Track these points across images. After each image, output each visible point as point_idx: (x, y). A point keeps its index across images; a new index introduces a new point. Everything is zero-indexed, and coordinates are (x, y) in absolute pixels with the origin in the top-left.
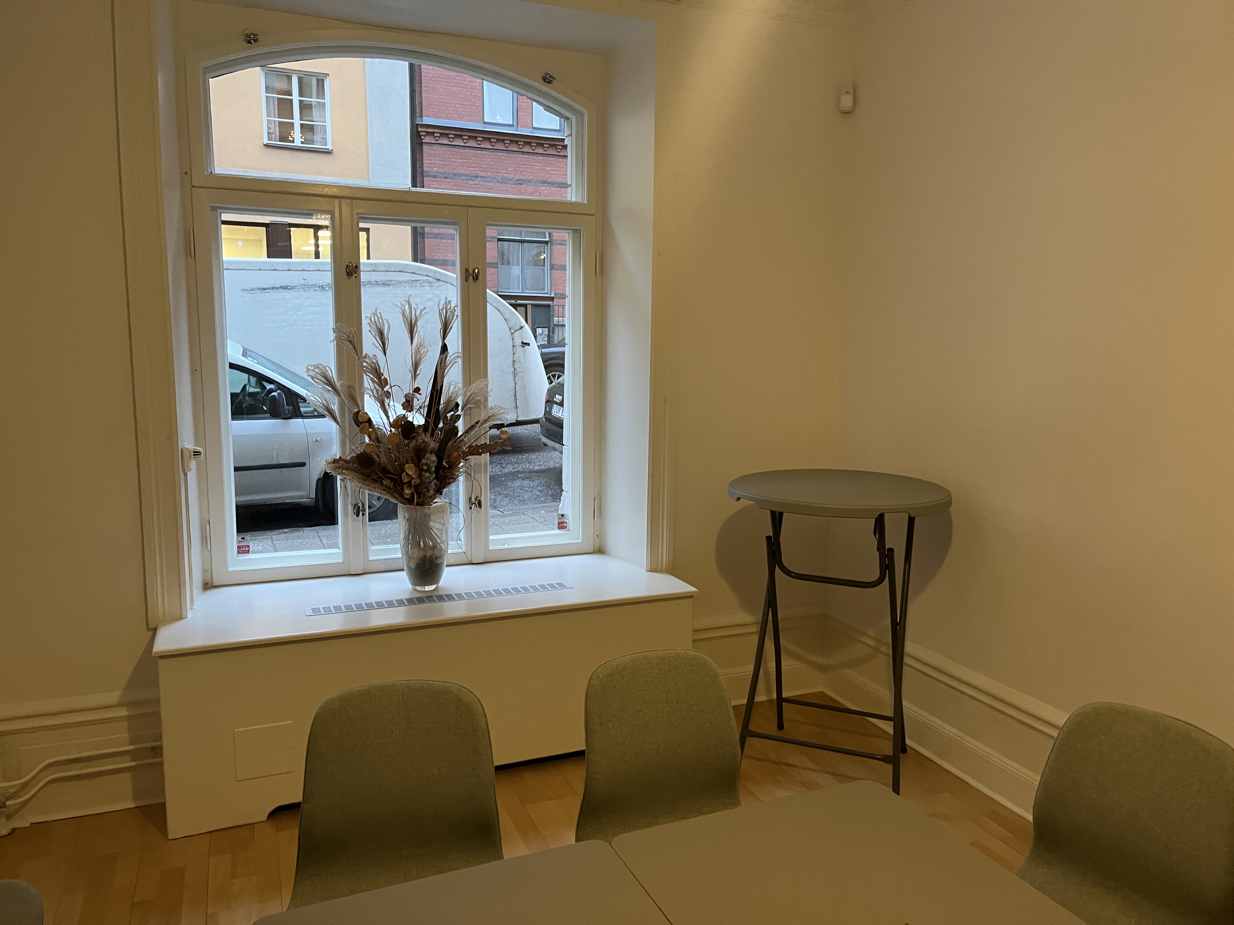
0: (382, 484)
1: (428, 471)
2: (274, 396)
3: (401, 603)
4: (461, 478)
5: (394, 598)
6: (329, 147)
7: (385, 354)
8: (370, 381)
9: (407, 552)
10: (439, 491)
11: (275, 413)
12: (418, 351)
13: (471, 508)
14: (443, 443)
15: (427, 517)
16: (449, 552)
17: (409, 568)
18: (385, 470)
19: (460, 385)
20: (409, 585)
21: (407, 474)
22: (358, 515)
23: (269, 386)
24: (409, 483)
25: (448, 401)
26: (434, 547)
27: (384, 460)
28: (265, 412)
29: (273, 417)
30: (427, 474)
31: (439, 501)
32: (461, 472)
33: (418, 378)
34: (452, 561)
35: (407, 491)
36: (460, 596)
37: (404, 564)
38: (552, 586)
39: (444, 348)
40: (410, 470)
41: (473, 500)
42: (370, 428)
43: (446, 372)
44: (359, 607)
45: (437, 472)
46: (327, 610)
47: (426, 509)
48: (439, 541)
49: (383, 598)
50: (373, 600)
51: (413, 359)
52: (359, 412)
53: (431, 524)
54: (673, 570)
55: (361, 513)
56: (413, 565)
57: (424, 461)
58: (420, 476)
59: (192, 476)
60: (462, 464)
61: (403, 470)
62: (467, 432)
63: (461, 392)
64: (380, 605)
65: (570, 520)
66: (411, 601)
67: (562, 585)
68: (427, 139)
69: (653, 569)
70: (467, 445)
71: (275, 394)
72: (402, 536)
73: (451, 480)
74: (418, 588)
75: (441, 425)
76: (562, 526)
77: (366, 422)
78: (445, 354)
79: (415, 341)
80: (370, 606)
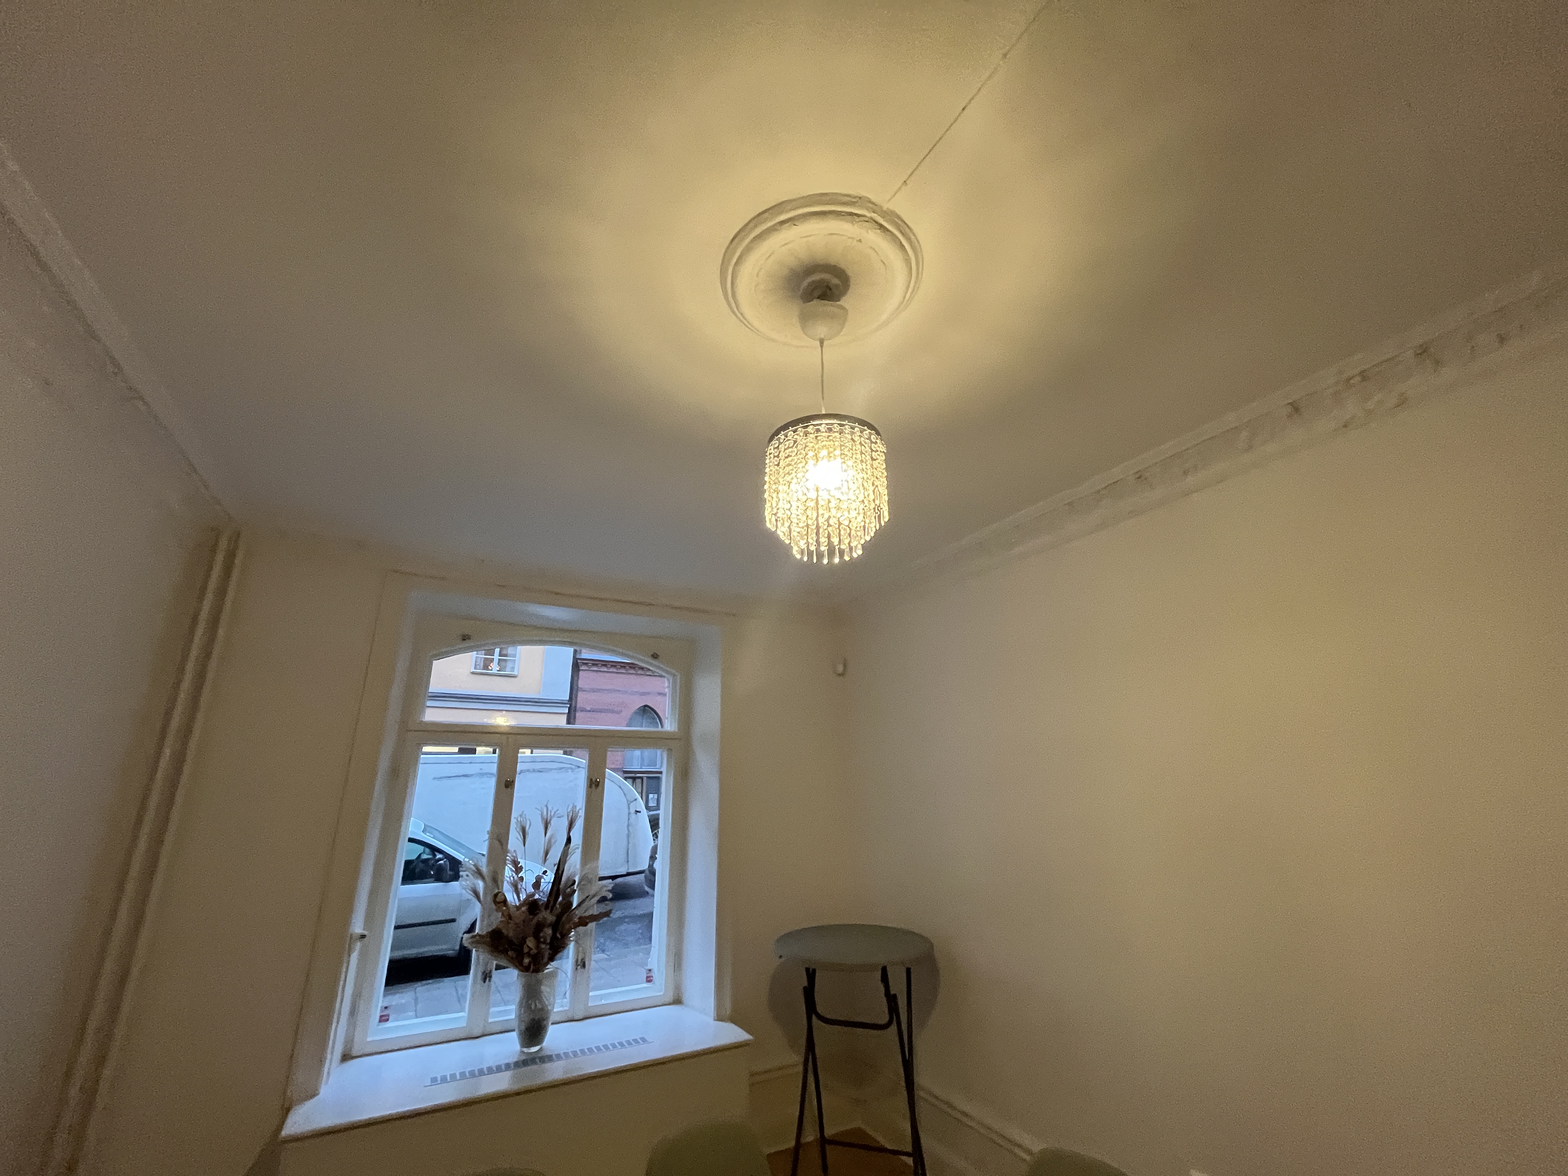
0: (507, 954)
1: (544, 943)
2: (441, 864)
3: (508, 1067)
4: (571, 946)
5: (503, 1062)
6: (515, 673)
7: (524, 845)
8: (509, 871)
9: (520, 1015)
10: (552, 959)
11: (439, 878)
12: (550, 841)
13: (577, 969)
14: (559, 917)
15: (539, 983)
16: (555, 1010)
17: (520, 1031)
18: (510, 942)
19: (578, 866)
20: (517, 1047)
21: (528, 946)
22: (485, 982)
23: (439, 856)
24: (528, 953)
25: (568, 878)
26: (542, 1009)
27: (511, 934)
28: (431, 876)
29: (436, 881)
30: (543, 946)
31: (550, 967)
32: (571, 941)
33: (547, 862)
34: (558, 1019)
35: (526, 961)
36: (558, 1057)
37: (515, 1024)
38: (636, 1041)
39: (569, 840)
40: (530, 943)
41: (579, 961)
42: (504, 906)
43: (568, 858)
44: (472, 1074)
45: (551, 944)
46: (444, 1080)
47: (540, 975)
48: (547, 1003)
49: (493, 1063)
50: (485, 1066)
51: (546, 846)
52: (499, 893)
53: (543, 988)
54: (734, 1019)
55: (488, 979)
56: (523, 1028)
57: (541, 935)
58: (538, 947)
59: (355, 957)
60: (573, 933)
61: (525, 942)
62: (579, 905)
63: (579, 872)
64: (490, 1071)
65: (655, 975)
66: (517, 1065)
67: (644, 1040)
68: (583, 668)
69: (719, 1018)
70: (578, 917)
71: (441, 862)
72: (518, 1000)
73: (561, 949)
74: (526, 1050)
75: (561, 899)
76: (649, 980)
77: (502, 902)
78: (568, 846)
79: (548, 834)
80: (481, 1073)
